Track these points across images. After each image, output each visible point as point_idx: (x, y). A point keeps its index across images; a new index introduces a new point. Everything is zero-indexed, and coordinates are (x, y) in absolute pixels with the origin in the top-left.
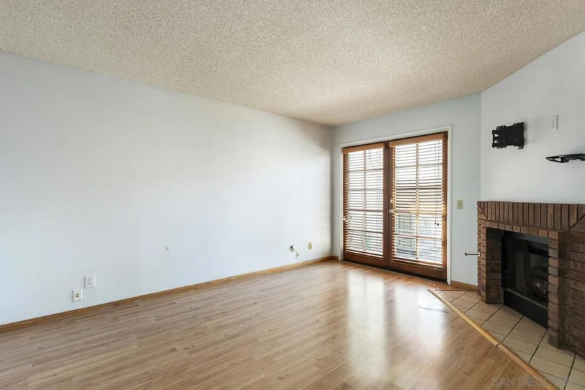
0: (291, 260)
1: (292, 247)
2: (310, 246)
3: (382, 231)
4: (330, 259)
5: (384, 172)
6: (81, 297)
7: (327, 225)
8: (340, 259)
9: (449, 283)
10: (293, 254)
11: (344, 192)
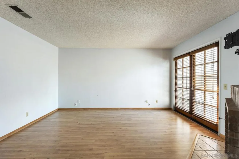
0: (146, 106)
1: (146, 101)
2: (156, 102)
3: (189, 99)
4: (168, 109)
5: (190, 68)
6: (77, 105)
7: (167, 94)
8: (173, 110)
9: (219, 135)
10: (147, 104)
11: (175, 79)
